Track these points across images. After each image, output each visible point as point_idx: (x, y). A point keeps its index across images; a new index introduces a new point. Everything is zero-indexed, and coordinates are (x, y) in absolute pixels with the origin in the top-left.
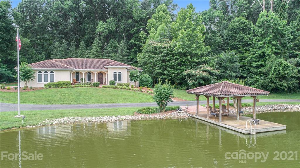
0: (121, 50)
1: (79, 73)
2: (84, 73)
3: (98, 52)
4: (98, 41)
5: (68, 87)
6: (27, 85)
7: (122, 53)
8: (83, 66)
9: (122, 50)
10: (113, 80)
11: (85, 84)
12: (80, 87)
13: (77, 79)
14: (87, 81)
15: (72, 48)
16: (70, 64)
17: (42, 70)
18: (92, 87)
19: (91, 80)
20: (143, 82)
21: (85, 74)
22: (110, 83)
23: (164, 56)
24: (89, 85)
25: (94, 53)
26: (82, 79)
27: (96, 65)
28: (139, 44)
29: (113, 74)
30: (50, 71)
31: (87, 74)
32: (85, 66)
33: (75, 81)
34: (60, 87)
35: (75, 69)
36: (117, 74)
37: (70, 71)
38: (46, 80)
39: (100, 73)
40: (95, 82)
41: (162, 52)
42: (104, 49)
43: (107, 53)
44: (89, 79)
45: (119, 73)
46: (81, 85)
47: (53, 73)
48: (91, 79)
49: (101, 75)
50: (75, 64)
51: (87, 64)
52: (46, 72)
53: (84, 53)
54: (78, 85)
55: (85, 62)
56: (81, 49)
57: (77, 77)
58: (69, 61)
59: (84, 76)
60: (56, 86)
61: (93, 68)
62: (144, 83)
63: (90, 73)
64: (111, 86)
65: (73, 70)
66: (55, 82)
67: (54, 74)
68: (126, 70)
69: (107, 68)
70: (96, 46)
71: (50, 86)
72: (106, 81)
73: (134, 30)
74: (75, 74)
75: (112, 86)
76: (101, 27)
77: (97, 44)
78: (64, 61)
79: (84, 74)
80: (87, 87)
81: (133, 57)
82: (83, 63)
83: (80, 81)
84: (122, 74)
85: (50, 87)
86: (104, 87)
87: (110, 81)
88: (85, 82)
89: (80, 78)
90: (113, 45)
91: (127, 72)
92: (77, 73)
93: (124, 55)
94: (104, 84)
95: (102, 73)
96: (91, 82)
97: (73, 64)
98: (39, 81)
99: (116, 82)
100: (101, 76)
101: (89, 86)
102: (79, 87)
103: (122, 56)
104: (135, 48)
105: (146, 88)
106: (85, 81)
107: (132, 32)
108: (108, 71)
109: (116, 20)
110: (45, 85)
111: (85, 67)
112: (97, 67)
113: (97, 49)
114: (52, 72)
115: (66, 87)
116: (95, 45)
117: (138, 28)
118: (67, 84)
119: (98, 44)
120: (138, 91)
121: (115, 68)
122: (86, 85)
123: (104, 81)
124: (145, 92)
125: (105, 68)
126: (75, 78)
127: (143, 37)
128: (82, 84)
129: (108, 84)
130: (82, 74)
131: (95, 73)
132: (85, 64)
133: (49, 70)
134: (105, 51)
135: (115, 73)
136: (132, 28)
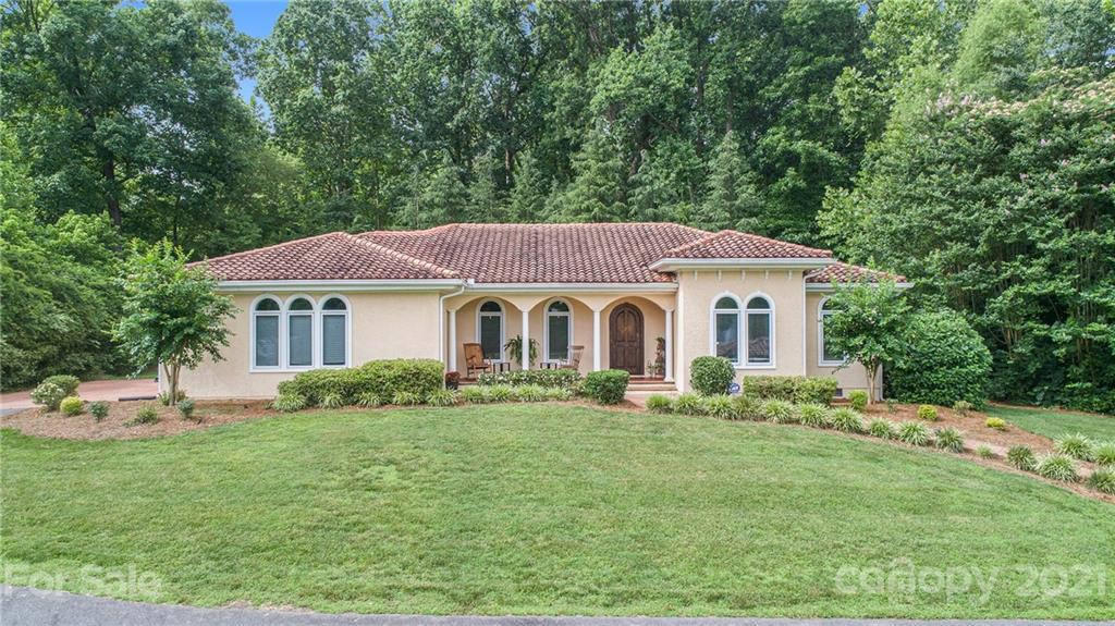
0: (726, 181)
1: (499, 310)
2: (525, 306)
3: (602, 198)
4: (604, 145)
5: (424, 403)
6: (180, 388)
7: (732, 197)
8: (525, 262)
9: (730, 182)
10: (712, 353)
11: (531, 380)
12: (501, 398)
13: (490, 346)
14: (544, 356)
15: (481, 190)
16: (446, 253)
17: (276, 293)
18: (582, 403)
19: (571, 352)
20: (930, 369)
21: (534, 313)
22: (700, 378)
23: (1085, 179)
24: (556, 390)
25: (583, 206)
26: (516, 345)
27: (600, 256)
28: (811, 154)
29: (713, 312)
30: (323, 300)
31: (546, 315)
32: (533, 262)
33: (477, 360)
34: (375, 399)
35: (471, 281)
36: (743, 314)
37: (442, 293)
38: (300, 355)
39: (626, 305)
40: (597, 368)
41: (1071, 150)
42: (635, 184)
43: (650, 202)
44: (559, 346)
45: (750, 305)
46: (508, 389)
47: (344, 307)
48: (572, 342)
49: (628, 321)
50: (480, 254)
51: (548, 254)
52: (301, 304)
53: (535, 209)
54: (486, 391)
55: (536, 241)
56: (522, 193)
57: (491, 330)
58: (448, 240)
59: (526, 327)
60: (349, 394)
61: (581, 276)
62: (941, 375)
63: (564, 308)
64: (709, 400)
65: (459, 286)
66: (349, 364)
67: (349, 313)
68: (799, 286)
69: (671, 275)
70: (594, 168)
71: (310, 395)
72: (662, 360)
73: (780, 86)
74: (478, 314)
75: (717, 399)
76: (618, 74)
77: (599, 160)
78: (424, 238)
79: (530, 313)
80: (545, 399)
81: (780, 222)
82: (525, 248)
83: (505, 356)
84: (772, 311)
85: (312, 403)
86: (662, 407)
87: (696, 362)
88: (531, 363)
89: (504, 341)
90: (676, 164)
91: (808, 294)
92: (491, 306)
93: (739, 209)
94: (647, 375)
95: (634, 308)
96: (569, 362)
97: (464, 254)
98: (260, 361)
99: (735, 366)
100: (630, 328)
101: (558, 398)
102: (492, 401)
103: (731, 213)
104: (791, 171)
105: (962, 411)
106: (532, 356)
107: (773, 96)
108: (674, 295)
109: (690, 41)
110: (283, 388)
111: (533, 269)
112: (604, 269)
113: (600, 186)
114: (334, 304)
115: (410, 403)
116: (588, 168)
117: (807, 68)
118: (417, 384)
119: (603, 161)
120: (930, 443)
121: (725, 272)
122: (537, 389)
123: (650, 357)
124: (989, 455)
125: (656, 276)
126: (478, 340)
127: (857, 97)
128: (517, 382)
129: (680, 383)
130: (515, 313)
131: (598, 306)
132: (532, 254)
133: (318, 290)
134: (639, 194)
135: (727, 302)
136: (773, 74)
